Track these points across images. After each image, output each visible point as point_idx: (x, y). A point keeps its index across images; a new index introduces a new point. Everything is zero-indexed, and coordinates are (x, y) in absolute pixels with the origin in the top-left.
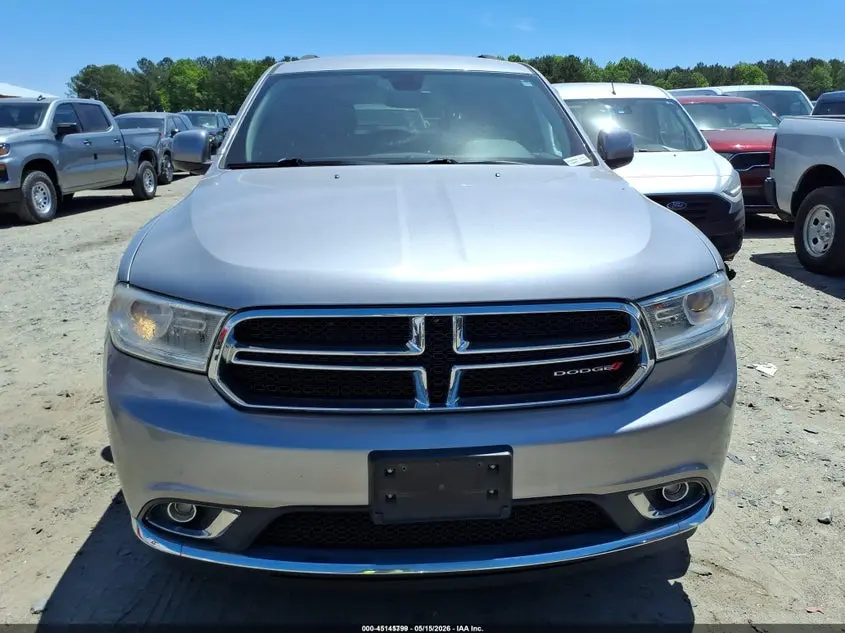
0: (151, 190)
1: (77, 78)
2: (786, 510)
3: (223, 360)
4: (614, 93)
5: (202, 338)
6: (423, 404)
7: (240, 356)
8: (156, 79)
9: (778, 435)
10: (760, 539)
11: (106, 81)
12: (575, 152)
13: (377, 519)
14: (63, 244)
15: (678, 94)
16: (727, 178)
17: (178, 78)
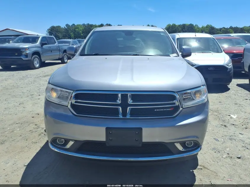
0: (66, 61)
1: (49, 29)
2: (228, 154)
3: (71, 103)
4: (196, 36)
5: (67, 97)
6: (121, 116)
7: (76, 102)
8: (70, 30)
9: (230, 134)
10: (219, 161)
11: (57, 30)
12: (173, 53)
13: (107, 145)
14: (41, 75)
15: (215, 36)
16: (227, 61)
17: (77, 30)
